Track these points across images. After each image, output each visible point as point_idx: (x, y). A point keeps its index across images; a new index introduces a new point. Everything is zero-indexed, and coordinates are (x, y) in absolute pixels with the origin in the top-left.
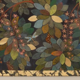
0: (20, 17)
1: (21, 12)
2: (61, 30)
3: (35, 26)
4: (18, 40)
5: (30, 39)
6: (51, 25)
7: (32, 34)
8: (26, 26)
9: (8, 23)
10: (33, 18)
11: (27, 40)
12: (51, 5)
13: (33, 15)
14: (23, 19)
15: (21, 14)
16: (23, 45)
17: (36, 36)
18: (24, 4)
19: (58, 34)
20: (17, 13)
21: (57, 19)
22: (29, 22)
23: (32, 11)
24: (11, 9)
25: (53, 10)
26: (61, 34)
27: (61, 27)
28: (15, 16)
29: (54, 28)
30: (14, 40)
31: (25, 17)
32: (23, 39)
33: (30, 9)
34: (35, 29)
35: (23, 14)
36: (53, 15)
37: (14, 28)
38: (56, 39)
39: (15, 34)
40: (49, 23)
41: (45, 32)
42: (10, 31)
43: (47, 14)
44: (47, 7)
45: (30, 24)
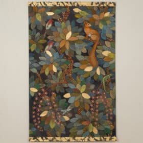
0: (58, 94)
1: (58, 91)
2: (90, 105)
3: (69, 102)
4: (56, 112)
5: (64, 112)
6: (82, 101)
7: (67, 108)
8: (62, 102)
9: (47, 99)
10: (67, 96)
11: (63, 112)
12: (81, 85)
13: (67, 93)
14: (60, 96)
15: (58, 92)
16: (60, 116)
17: (70, 110)
18: (60, 84)
19: (87, 108)
20: (55, 91)
21: (86, 96)
22: (64, 98)
23: (66, 90)
24: (50, 88)
25: (83, 88)
26: (89, 107)
27: (89, 101)
28: (54, 93)
29: (84, 103)
30: (53, 113)
31: (61, 95)
32: (60, 112)
33: (65, 88)
34: (69, 104)
35: (60, 92)
36: (83, 93)
37: (52, 103)
38: (86, 111)
39: (53, 109)
40: (80, 99)
41: (77, 106)
42: (49, 106)
43: (77, 92)
44: (78, 86)
45: (65, 100)
